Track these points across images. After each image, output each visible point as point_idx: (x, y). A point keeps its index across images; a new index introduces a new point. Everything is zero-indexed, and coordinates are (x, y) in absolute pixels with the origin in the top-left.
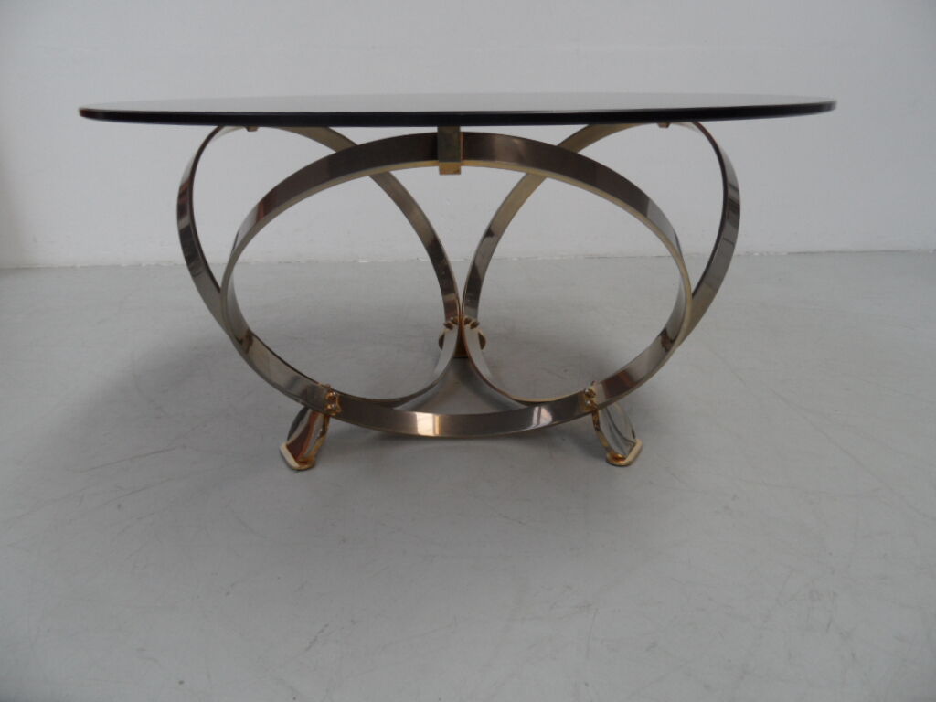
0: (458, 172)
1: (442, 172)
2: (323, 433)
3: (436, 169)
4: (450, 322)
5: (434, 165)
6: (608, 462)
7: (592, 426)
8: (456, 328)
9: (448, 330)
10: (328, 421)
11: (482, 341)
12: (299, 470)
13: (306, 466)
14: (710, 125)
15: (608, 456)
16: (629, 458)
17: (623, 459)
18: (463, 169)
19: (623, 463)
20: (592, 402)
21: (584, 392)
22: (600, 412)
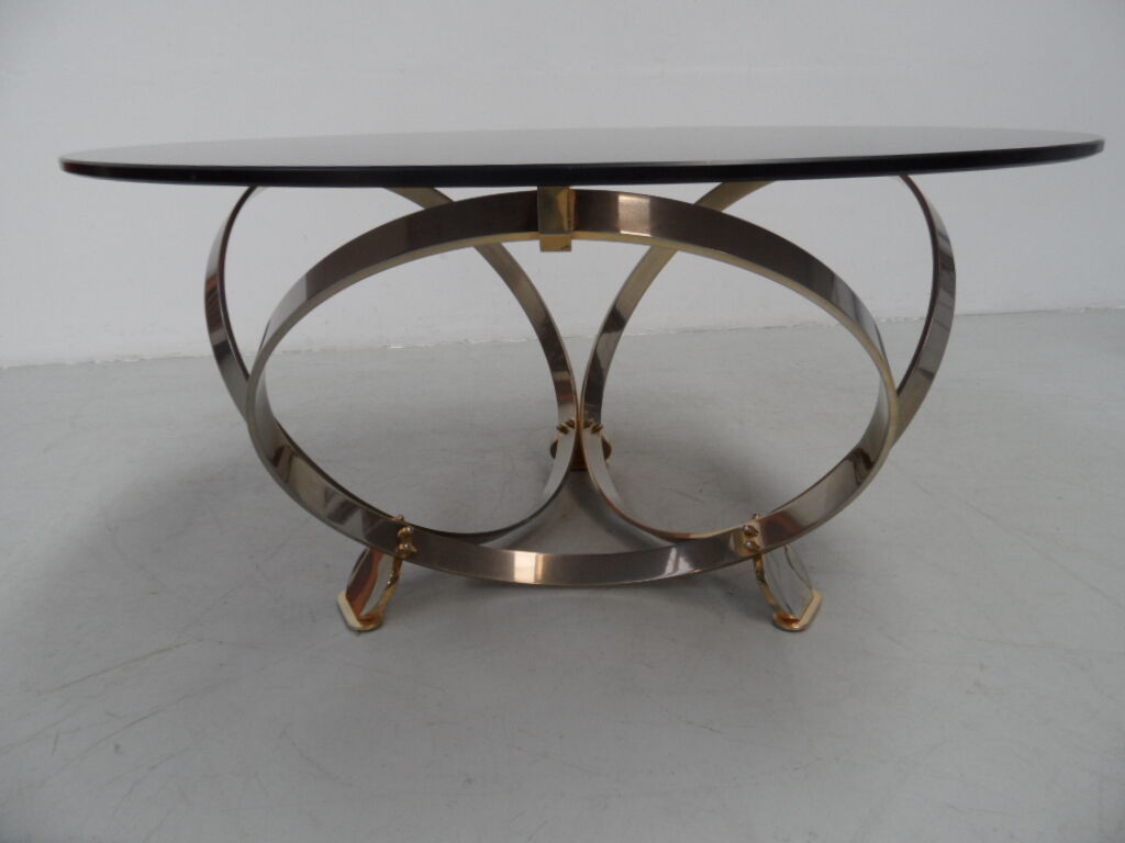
0: (567, 248)
1: (545, 248)
2: (395, 579)
3: (536, 243)
4: (564, 424)
5: (532, 238)
6: (774, 624)
7: (754, 576)
8: (573, 432)
9: (561, 435)
10: (400, 565)
11: (607, 450)
12: (359, 632)
13: (371, 626)
14: (921, 180)
15: (775, 616)
16: (804, 621)
17: (796, 621)
18: (575, 243)
19: (796, 627)
20: (753, 543)
21: (743, 529)
22: (763, 557)
